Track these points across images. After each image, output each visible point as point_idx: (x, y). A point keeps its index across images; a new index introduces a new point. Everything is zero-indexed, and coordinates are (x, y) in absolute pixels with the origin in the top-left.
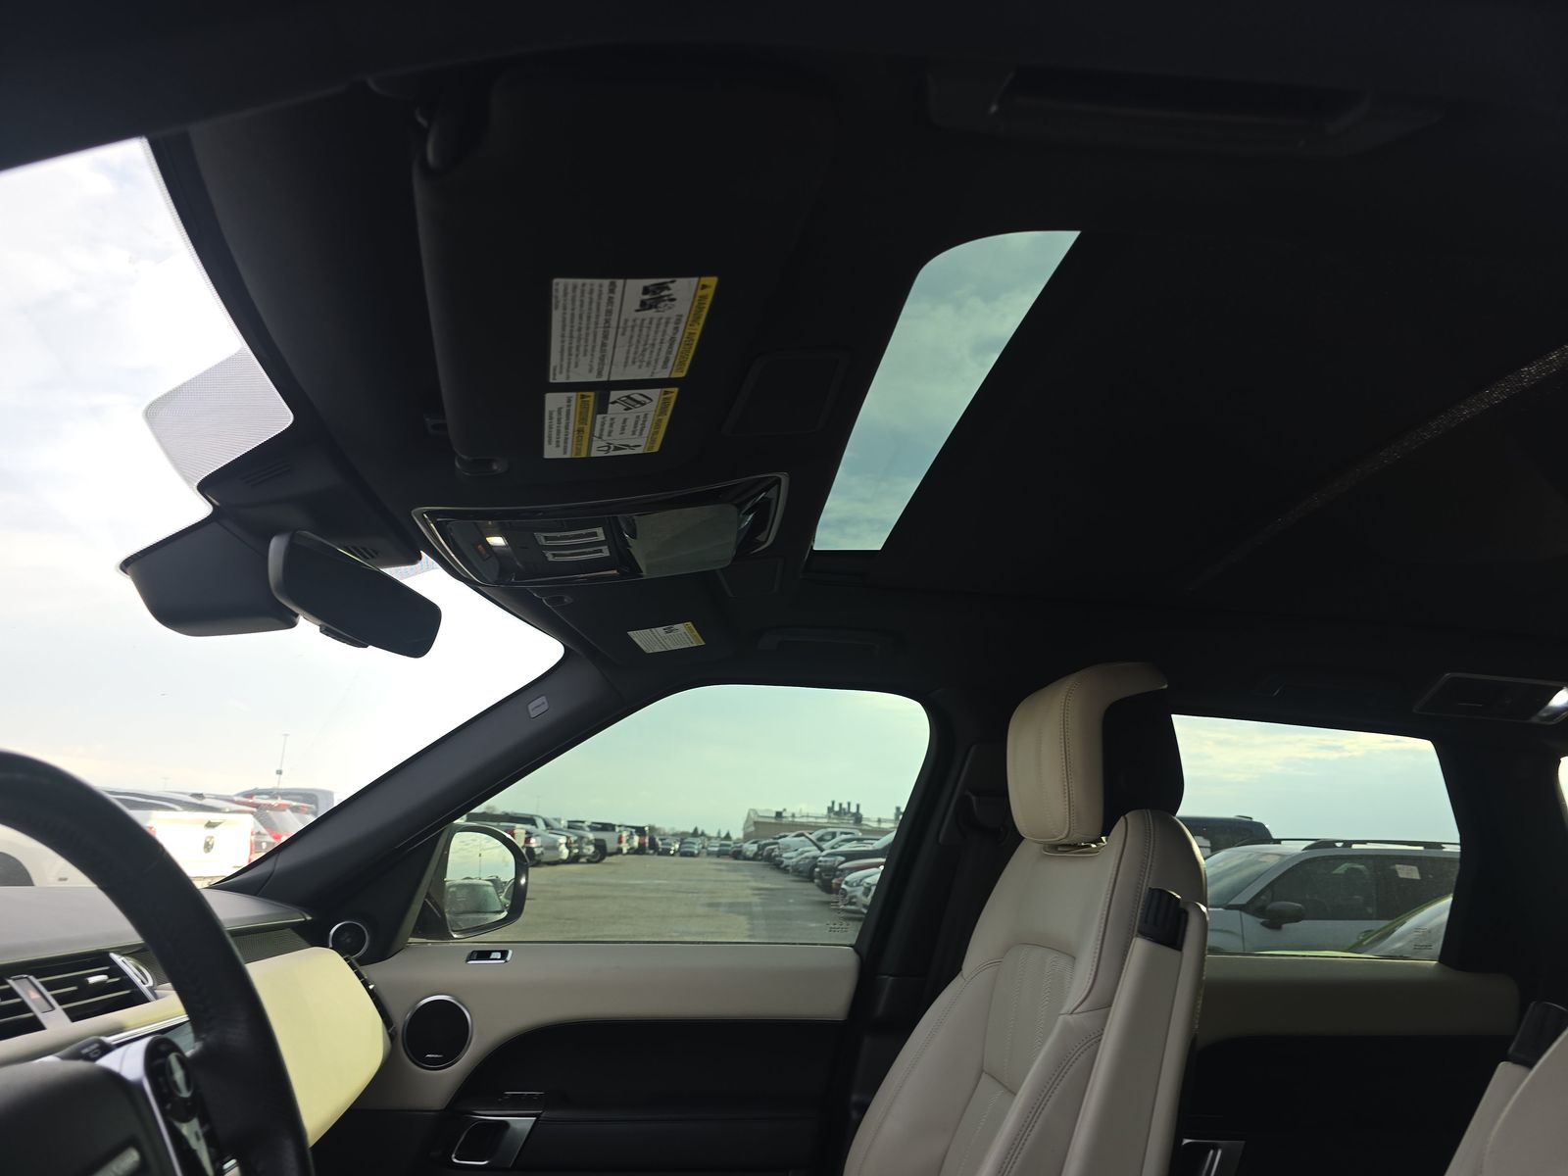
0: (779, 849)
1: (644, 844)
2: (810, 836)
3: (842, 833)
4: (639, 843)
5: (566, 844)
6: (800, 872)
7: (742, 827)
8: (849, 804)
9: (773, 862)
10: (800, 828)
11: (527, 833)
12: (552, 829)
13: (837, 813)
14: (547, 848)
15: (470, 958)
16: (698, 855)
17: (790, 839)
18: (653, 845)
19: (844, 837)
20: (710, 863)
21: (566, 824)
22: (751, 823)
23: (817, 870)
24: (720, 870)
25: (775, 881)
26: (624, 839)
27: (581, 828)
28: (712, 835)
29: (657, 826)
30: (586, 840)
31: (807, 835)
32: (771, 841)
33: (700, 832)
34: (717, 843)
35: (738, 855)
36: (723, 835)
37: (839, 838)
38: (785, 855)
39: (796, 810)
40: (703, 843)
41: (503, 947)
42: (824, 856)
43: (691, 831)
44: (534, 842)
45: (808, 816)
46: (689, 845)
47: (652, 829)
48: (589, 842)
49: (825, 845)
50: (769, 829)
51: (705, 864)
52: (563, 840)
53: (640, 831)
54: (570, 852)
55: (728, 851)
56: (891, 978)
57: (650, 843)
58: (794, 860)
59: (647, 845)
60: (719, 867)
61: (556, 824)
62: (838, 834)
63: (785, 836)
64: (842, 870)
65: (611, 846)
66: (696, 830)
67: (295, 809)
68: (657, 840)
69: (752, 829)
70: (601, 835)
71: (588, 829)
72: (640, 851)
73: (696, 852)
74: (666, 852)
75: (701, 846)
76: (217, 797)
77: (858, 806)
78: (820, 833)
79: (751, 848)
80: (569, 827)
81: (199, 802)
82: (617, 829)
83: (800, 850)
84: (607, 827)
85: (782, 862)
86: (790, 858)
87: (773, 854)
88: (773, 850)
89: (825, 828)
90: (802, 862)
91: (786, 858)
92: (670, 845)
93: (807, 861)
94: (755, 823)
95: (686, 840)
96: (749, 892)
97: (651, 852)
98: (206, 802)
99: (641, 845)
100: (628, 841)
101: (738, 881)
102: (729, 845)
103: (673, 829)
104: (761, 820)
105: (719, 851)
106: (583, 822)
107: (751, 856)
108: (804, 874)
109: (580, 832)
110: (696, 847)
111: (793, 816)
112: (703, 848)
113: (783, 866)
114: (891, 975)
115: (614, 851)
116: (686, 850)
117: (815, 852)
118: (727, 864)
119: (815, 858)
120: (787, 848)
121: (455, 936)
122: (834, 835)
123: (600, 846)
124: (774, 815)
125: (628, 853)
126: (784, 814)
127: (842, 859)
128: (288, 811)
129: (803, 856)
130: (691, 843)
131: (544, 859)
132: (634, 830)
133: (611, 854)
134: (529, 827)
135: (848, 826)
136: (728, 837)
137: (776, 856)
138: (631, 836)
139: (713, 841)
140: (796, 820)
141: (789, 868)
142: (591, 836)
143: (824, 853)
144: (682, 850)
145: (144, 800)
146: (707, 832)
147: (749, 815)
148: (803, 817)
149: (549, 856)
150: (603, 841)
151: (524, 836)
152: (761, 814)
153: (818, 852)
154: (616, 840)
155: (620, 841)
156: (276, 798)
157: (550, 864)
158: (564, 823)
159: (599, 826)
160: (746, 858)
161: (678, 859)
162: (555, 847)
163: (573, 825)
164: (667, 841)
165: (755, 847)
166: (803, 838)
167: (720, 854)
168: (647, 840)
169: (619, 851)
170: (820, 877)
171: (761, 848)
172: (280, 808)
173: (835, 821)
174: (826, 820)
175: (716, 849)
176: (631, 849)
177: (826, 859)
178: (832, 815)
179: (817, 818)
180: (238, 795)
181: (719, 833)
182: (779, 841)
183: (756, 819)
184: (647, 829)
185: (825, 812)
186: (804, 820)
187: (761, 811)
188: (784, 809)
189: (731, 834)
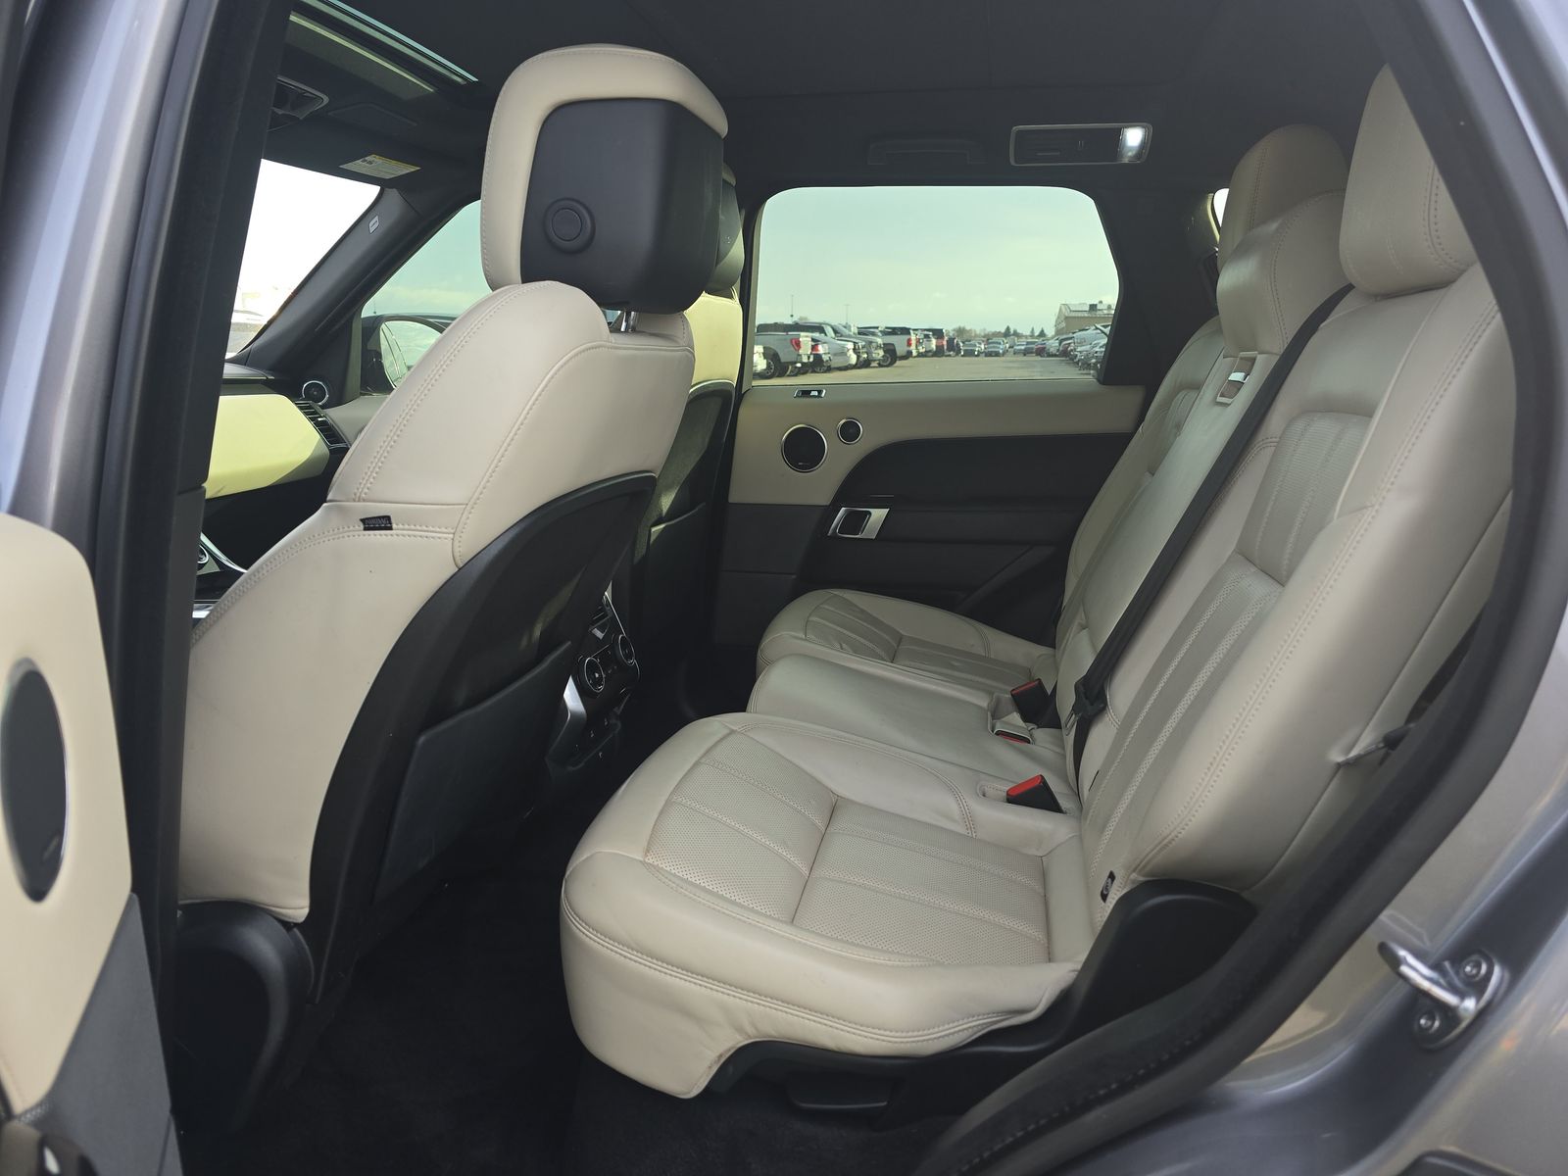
0: (1075, 342)
1: (943, 346)
4: (937, 346)
5: (854, 349)
7: (1054, 322)
9: (1068, 356)
11: (813, 340)
12: (841, 336)
14: (835, 355)
16: (1004, 354)
17: (1089, 332)
18: (954, 347)
20: (1011, 361)
21: (856, 331)
22: (1063, 317)
27: (873, 334)
28: (1024, 334)
29: (968, 328)
30: (874, 344)
32: (1070, 335)
33: (1012, 331)
34: (1023, 341)
35: (1041, 352)
36: (1037, 333)
38: (1078, 348)
40: (1011, 342)
43: (1003, 331)
44: (821, 349)
46: (994, 345)
47: (955, 331)
48: (878, 347)
50: (1077, 321)
51: (1006, 362)
52: (850, 346)
53: (939, 334)
54: (858, 357)
55: (1032, 348)
57: (950, 345)
58: (1085, 353)
59: (945, 347)
61: (846, 331)
65: (900, 350)
66: (1008, 329)
68: (960, 341)
69: (1064, 325)
70: (893, 339)
71: (880, 334)
72: (938, 352)
73: (1002, 351)
74: (969, 353)
75: (1009, 345)
79: (1053, 345)
80: (859, 333)
84: (898, 331)
87: (1070, 349)
88: (1069, 344)
90: (1091, 355)
92: (976, 346)
94: (1066, 318)
95: (994, 341)
97: (952, 353)
99: (940, 347)
100: (920, 344)
102: (1039, 343)
103: (984, 330)
104: (1073, 314)
105: (1025, 350)
106: (877, 328)
107: (1054, 352)
109: (870, 338)
110: (1004, 346)
111: (1109, 308)
112: (1011, 346)
113: (1075, 360)
115: (904, 354)
116: (992, 350)
118: (1029, 361)
120: (1081, 341)
123: (890, 350)
124: (1087, 309)
125: (922, 356)
126: (1099, 307)
130: (997, 343)
131: (834, 364)
132: (931, 333)
133: (901, 358)
134: (816, 335)
136: (1042, 334)
137: (1072, 350)
138: (926, 338)
141: (1078, 361)
142: (880, 341)
144: (987, 350)
146: (1019, 331)
147: (1060, 310)
149: (837, 362)
150: (892, 345)
151: (811, 343)
152: (1074, 309)
154: (906, 343)
155: (909, 344)
157: (840, 369)
158: (854, 330)
159: (891, 331)
160: (1046, 355)
161: (982, 358)
162: (843, 353)
163: (863, 332)
164: (972, 342)
165: (1058, 343)
167: (1026, 352)
168: (945, 343)
169: (910, 353)
171: (1062, 343)
175: (1023, 347)
176: (925, 351)
181: (1033, 331)
183: (1069, 315)
184: (948, 331)
187: (1075, 305)
188: (1101, 302)
189: (1045, 331)
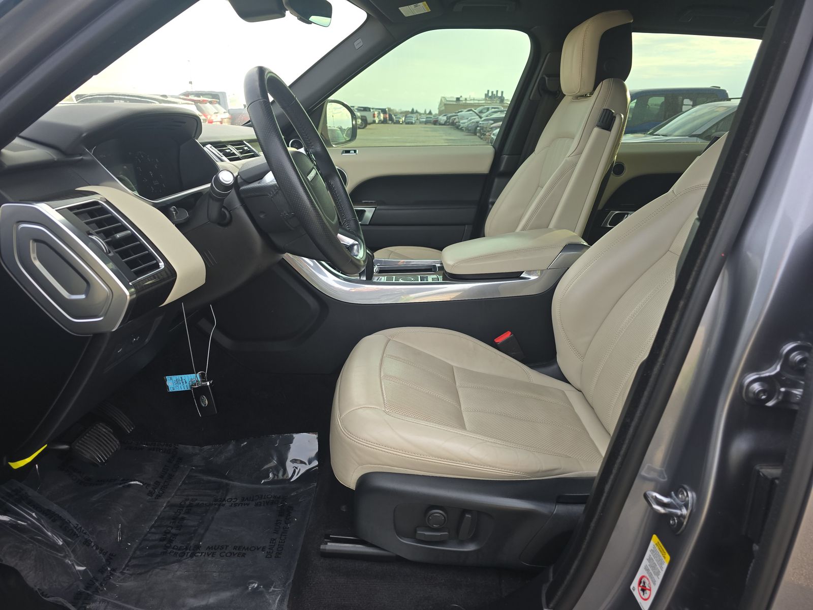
0: (458, 118)
2: (475, 111)
3: (492, 108)
4: (384, 118)
6: (470, 130)
7: (438, 107)
8: (497, 91)
9: (454, 125)
10: (469, 106)
13: (490, 97)
15: (343, 153)
17: (464, 113)
18: (391, 119)
19: (493, 110)
20: (422, 127)
22: (443, 104)
23: (478, 128)
24: (427, 131)
25: (456, 135)
26: (376, 115)
28: (421, 112)
29: (392, 108)
31: (474, 110)
32: (454, 114)
33: (415, 111)
34: (424, 116)
35: (436, 122)
36: (428, 112)
37: (490, 111)
38: (461, 122)
39: (467, 97)
40: (417, 117)
41: (354, 149)
42: (482, 121)
43: (410, 110)
45: (474, 100)
46: (410, 118)
47: (389, 109)
48: (359, 118)
49: (483, 115)
50: (452, 107)
51: (418, 128)
53: (384, 111)
55: (430, 120)
56: (507, 156)
57: (389, 117)
58: (466, 124)
59: (388, 119)
60: (426, 129)
62: (490, 109)
63: (461, 111)
64: (491, 128)
65: (370, 119)
66: (413, 110)
67: (211, 102)
68: (393, 116)
69: (443, 108)
70: (364, 113)
71: (356, 110)
72: (384, 122)
73: (414, 122)
74: (398, 122)
75: (416, 119)
76: (172, 96)
77: (502, 92)
78: (480, 108)
79: (443, 119)
81: (166, 99)
82: (372, 110)
83: (469, 119)
84: (366, 109)
85: (460, 125)
86: (464, 123)
87: (455, 121)
88: (455, 119)
89: (484, 106)
90: (470, 125)
91: (462, 123)
92: (400, 118)
93: (473, 124)
94: (445, 105)
95: (408, 116)
96: (443, 141)
97: (390, 122)
98: (169, 99)
99: (385, 119)
100: (378, 116)
101: (436, 136)
102: (431, 118)
103: (401, 110)
104: (448, 103)
105: (426, 121)
106: (353, 107)
107: (443, 123)
108: (471, 131)
110: (414, 119)
111: (466, 99)
112: (417, 119)
113: (460, 128)
114: (507, 155)
115: (372, 121)
116: (409, 121)
117: (477, 119)
118: (430, 128)
119: (478, 122)
120: (463, 118)
121: (334, 146)
122: (488, 109)
123: (364, 119)
124: (455, 100)
125: (378, 123)
126: (461, 99)
127: (492, 122)
128: (208, 104)
129: (471, 122)
130: (411, 117)
132: (380, 111)
133: (370, 124)
135: (496, 104)
136: (430, 113)
137: (457, 122)
138: (379, 114)
139: (422, 116)
140: (468, 102)
141: (464, 128)
142: (358, 114)
143: (483, 119)
144: (407, 121)
145: (140, 99)
146: (419, 111)
147: (441, 100)
148: (471, 100)
150: (365, 117)
152: (447, 100)
153: (479, 119)
154: (372, 116)
155: (374, 117)
156: (200, 97)
159: (362, 109)
160: (440, 124)
161: (404, 125)
164: (398, 116)
165: (445, 118)
166: (471, 112)
167: (426, 123)
168: (387, 116)
169: (374, 122)
170: (480, 132)
171: (448, 118)
172: (204, 102)
173: (489, 102)
174: (484, 102)
175: (424, 120)
176: (380, 121)
177: (483, 122)
178: (487, 98)
179: (479, 100)
180: (180, 95)
181: (425, 111)
182: (458, 114)
183: (445, 103)
184: (387, 110)
185: (483, 97)
186: (472, 102)
187: (448, 98)
188: (461, 96)
189: (432, 112)
